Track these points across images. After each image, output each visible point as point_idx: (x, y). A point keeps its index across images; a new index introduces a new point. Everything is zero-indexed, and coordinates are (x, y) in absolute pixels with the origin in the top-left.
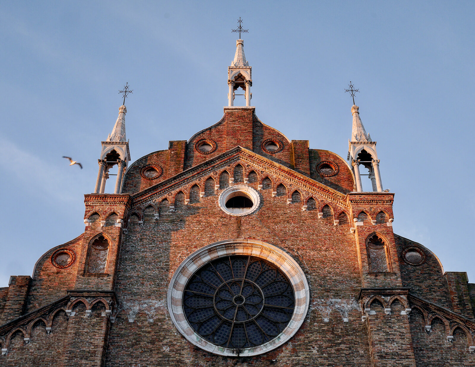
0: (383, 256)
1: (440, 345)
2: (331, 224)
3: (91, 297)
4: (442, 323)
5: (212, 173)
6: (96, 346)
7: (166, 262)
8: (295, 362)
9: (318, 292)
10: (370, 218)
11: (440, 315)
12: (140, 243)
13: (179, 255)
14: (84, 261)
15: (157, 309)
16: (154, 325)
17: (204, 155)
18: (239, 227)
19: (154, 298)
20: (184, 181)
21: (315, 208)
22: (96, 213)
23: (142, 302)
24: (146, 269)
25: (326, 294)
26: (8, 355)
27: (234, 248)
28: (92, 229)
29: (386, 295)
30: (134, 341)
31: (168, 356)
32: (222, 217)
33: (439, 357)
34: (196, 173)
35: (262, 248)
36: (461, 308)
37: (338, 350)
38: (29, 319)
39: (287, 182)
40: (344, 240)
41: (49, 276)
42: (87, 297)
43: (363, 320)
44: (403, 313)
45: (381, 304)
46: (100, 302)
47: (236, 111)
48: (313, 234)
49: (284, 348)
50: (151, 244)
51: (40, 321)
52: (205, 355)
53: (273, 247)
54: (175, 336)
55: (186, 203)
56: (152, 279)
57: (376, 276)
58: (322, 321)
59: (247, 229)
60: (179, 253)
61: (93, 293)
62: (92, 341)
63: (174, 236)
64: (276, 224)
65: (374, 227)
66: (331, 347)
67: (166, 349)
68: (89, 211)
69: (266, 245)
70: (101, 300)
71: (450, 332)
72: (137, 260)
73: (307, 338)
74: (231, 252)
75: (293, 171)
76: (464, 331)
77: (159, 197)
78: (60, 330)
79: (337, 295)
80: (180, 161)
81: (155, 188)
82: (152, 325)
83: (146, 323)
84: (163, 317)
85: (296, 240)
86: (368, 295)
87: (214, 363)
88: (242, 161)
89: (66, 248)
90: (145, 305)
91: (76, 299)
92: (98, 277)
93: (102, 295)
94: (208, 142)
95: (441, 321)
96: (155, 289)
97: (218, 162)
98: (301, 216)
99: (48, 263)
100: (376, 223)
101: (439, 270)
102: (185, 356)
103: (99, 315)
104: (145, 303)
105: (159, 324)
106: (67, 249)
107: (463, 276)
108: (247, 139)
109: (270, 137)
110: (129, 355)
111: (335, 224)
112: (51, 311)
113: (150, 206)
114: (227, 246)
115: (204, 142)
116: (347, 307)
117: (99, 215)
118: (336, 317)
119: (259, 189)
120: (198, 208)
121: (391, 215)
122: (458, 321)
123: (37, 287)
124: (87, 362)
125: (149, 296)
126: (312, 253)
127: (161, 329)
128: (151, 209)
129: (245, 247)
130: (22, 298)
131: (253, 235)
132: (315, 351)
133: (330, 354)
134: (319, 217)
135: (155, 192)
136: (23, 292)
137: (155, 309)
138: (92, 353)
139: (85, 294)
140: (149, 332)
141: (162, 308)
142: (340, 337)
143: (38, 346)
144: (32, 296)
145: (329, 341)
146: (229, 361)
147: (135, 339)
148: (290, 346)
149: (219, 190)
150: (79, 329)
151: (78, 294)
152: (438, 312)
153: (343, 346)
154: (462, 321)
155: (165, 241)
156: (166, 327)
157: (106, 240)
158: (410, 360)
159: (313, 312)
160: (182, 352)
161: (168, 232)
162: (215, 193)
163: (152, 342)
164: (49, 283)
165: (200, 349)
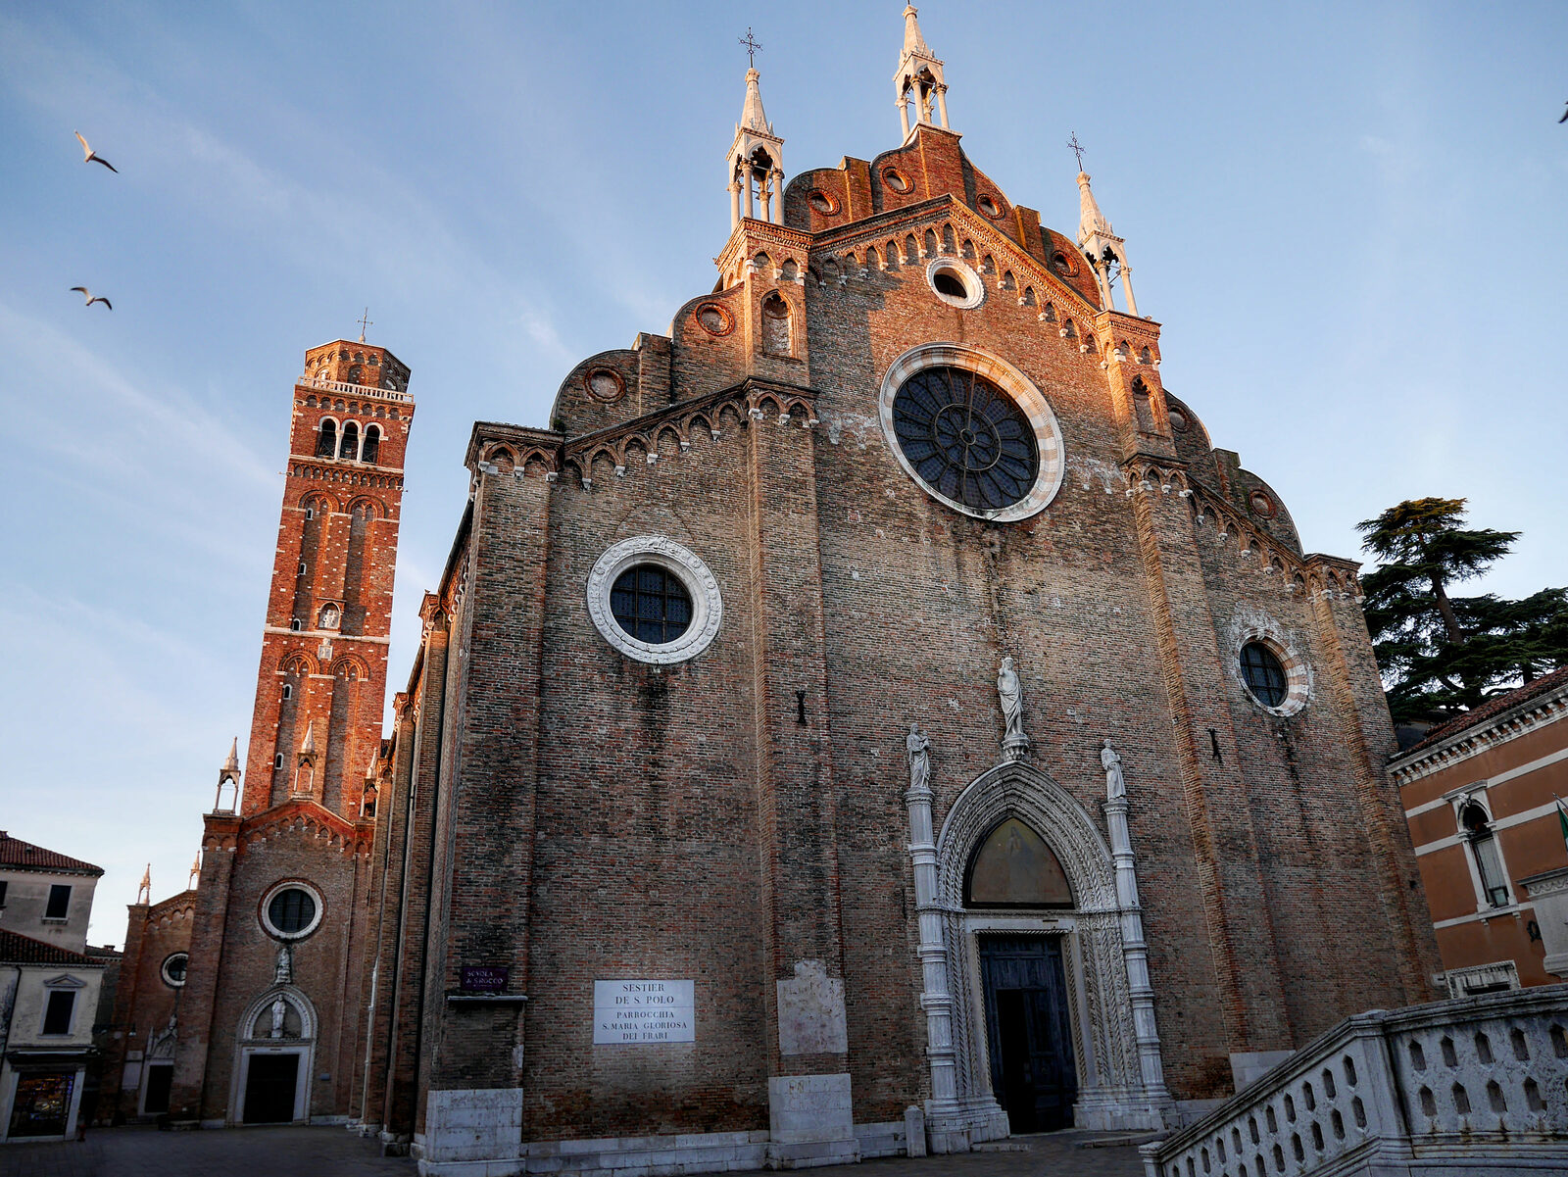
0: (1146, 411)
1: (1213, 543)
2: (1077, 348)
3: (784, 394)
4: (1214, 516)
5: (913, 228)
6: (805, 474)
7: (868, 358)
8: (1055, 539)
9: (1073, 445)
10: (1133, 353)
11: (1213, 504)
12: (826, 320)
13: (886, 351)
14: (760, 332)
15: (868, 430)
16: (868, 454)
17: (898, 196)
18: (961, 325)
19: (861, 412)
20: (876, 231)
21: (1054, 320)
22: (763, 254)
23: (845, 414)
24: (840, 363)
25: (1081, 450)
26: (658, 465)
27: (954, 357)
28: (761, 279)
29: (1165, 467)
30: (843, 474)
31: (893, 504)
32: (936, 304)
33: (1211, 559)
34: (892, 222)
35: (993, 365)
36: (1234, 499)
37: (1103, 531)
38: (683, 411)
39: (1018, 269)
40: (1095, 378)
41: (698, 344)
42: (778, 393)
43: (1128, 495)
44: (1182, 494)
45: (1157, 476)
46: (798, 404)
47: (935, 132)
48: (1057, 359)
49: (1040, 518)
50: (841, 324)
51: (698, 417)
52: (943, 511)
53: (1009, 367)
54: (900, 476)
55: (882, 269)
56: (854, 381)
57: (1148, 438)
58: (1080, 488)
59: (973, 331)
60: (884, 348)
61: (787, 388)
62: (797, 463)
63: (873, 318)
64: (1010, 331)
65: (1138, 367)
66: (1095, 525)
67: (890, 494)
68: (753, 248)
69: (1000, 361)
70: (801, 401)
71: (1224, 528)
72: (826, 345)
73: (1067, 508)
74: (950, 361)
75: (1027, 256)
76: (1237, 530)
77: (842, 248)
78: (732, 438)
79: (1095, 455)
80: (866, 195)
81: (836, 232)
82: (866, 453)
83: (856, 449)
84: (878, 444)
85: (1038, 363)
86: (1144, 462)
87: (957, 524)
88: (953, 219)
89: (715, 301)
90: (850, 421)
91: (762, 392)
92: (787, 363)
93: (802, 393)
94: (899, 173)
95: (1213, 512)
96: (859, 397)
97: (922, 213)
98: (1039, 329)
99: (691, 321)
100: (1141, 361)
101: (1206, 445)
102: (918, 508)
103: (799, 425)
104: (850, 418)
105: (875, 453)
106: (717, 305)
107: (1233, 458)
108: (957, 186)
109: (985, 191)
110: (841, 494)
111: (1082, 351)
112: (714, 404)
113: (830, 260)
114: (947, 352)
115: (893, 172)
116: (1108, 474)
117: (767, 256)
118: (1097, 484)
119: (979, 271)
120: (900, 281)
121: (1158, 355)
122: (1231, 515)
123: (682, 360)
124: (796, 496)
125: (853, 408)
126: (1059, 387)
127: (878, 463)
128: (832, 266)
129: (969, 358)
130: (665, 373)
131: (981, 342)
132: (1078, 528)
133: (1095, 534)
134: (1062, 335)
135: (838, 239)
136: (665, 364)
137: (865, 429)
138: (801, 483)
139: (777, 388)
140: (863, 464)
141: (874, 430)
142: (1104, 513)
143: (702, 459)
144: (677, 374)
145: (1092, 516)
146: (975, 525)
147: (844, 471)
148: (1048, 516)
149: (925, 260)
150: (773, 441)
151: (766, 385)
152: (1211, 501)
153: (1108, 526)
154: (1236, 516)
155: (862, 324)
156: (884, 459)
157: (784, 303)
158: (1194, 557)
159: (1069, 472)
160: (914, 502)
161: (863, 311)
162: (920, 262)
163: (870, 480)
164: (700, 357)
165: (937, 501)
